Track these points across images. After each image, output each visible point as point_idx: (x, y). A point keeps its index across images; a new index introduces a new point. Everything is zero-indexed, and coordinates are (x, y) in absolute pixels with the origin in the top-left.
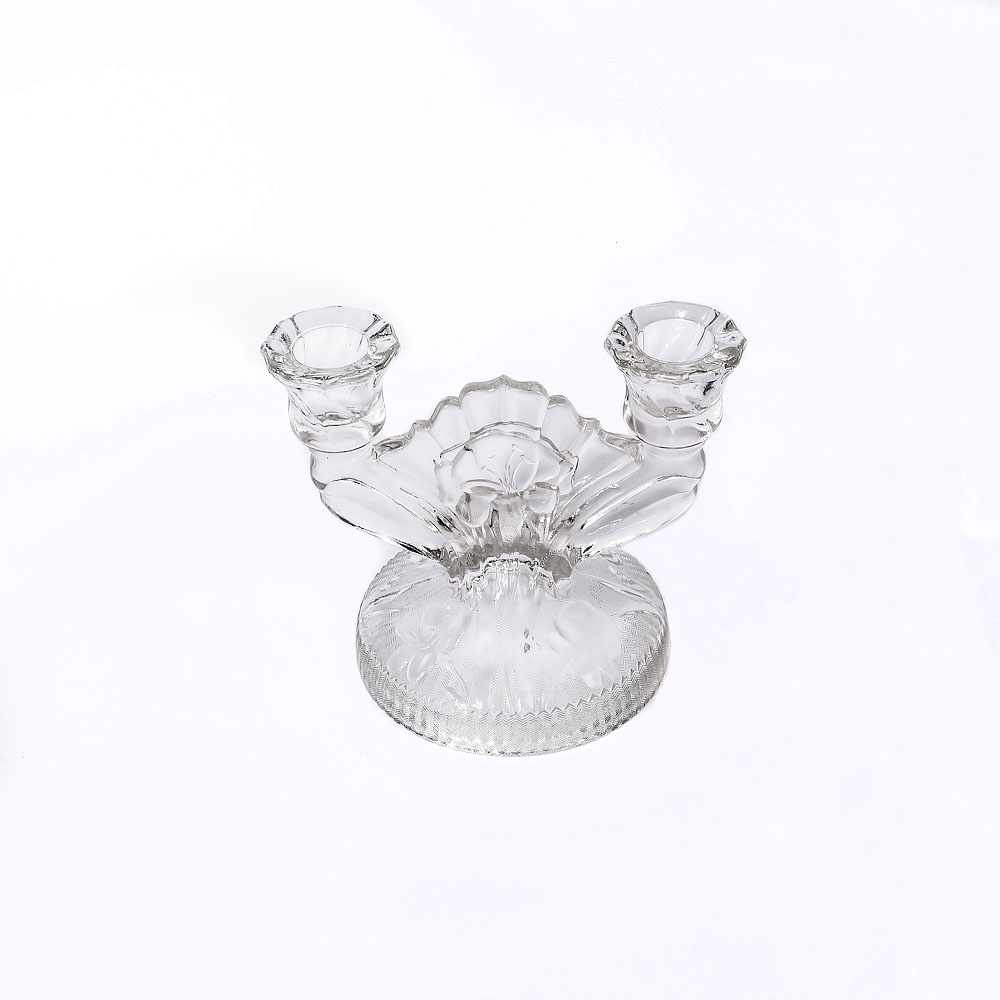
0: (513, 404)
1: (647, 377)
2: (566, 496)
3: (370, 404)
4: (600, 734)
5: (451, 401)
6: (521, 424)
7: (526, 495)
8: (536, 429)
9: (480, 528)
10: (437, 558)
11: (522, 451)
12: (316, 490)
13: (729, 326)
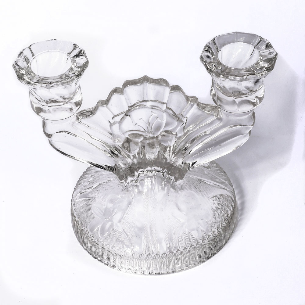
0: (151, 90)
1: (223, 78)
2: (180, 137)
3: (74, 93)
4: (202, 262)
5: (118, 90)
6: (155, 101)
7: (160, 138)
8: (164, 103)
9: (135, 155)
10: (112, 171)
11: (156, 115)
12: (47, 139)
13: (268, 46)
